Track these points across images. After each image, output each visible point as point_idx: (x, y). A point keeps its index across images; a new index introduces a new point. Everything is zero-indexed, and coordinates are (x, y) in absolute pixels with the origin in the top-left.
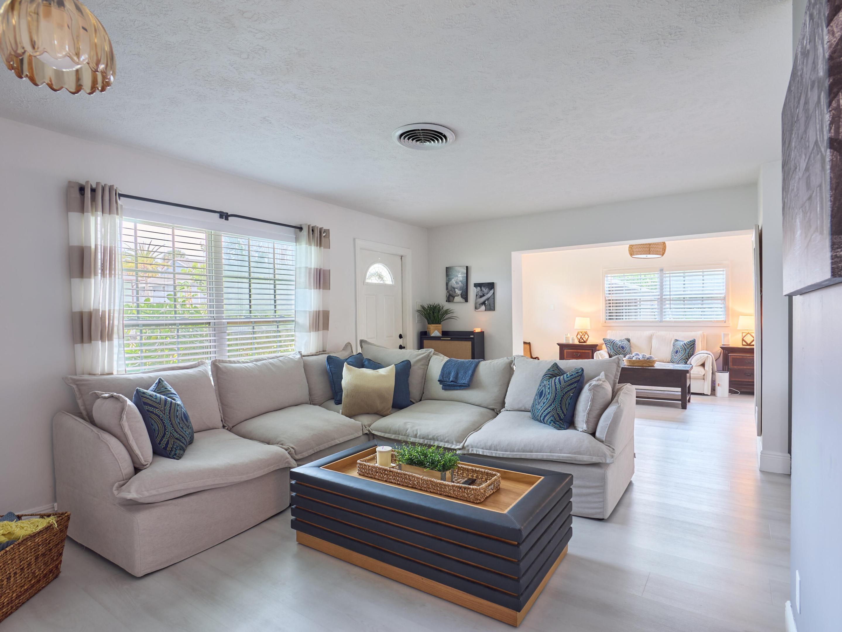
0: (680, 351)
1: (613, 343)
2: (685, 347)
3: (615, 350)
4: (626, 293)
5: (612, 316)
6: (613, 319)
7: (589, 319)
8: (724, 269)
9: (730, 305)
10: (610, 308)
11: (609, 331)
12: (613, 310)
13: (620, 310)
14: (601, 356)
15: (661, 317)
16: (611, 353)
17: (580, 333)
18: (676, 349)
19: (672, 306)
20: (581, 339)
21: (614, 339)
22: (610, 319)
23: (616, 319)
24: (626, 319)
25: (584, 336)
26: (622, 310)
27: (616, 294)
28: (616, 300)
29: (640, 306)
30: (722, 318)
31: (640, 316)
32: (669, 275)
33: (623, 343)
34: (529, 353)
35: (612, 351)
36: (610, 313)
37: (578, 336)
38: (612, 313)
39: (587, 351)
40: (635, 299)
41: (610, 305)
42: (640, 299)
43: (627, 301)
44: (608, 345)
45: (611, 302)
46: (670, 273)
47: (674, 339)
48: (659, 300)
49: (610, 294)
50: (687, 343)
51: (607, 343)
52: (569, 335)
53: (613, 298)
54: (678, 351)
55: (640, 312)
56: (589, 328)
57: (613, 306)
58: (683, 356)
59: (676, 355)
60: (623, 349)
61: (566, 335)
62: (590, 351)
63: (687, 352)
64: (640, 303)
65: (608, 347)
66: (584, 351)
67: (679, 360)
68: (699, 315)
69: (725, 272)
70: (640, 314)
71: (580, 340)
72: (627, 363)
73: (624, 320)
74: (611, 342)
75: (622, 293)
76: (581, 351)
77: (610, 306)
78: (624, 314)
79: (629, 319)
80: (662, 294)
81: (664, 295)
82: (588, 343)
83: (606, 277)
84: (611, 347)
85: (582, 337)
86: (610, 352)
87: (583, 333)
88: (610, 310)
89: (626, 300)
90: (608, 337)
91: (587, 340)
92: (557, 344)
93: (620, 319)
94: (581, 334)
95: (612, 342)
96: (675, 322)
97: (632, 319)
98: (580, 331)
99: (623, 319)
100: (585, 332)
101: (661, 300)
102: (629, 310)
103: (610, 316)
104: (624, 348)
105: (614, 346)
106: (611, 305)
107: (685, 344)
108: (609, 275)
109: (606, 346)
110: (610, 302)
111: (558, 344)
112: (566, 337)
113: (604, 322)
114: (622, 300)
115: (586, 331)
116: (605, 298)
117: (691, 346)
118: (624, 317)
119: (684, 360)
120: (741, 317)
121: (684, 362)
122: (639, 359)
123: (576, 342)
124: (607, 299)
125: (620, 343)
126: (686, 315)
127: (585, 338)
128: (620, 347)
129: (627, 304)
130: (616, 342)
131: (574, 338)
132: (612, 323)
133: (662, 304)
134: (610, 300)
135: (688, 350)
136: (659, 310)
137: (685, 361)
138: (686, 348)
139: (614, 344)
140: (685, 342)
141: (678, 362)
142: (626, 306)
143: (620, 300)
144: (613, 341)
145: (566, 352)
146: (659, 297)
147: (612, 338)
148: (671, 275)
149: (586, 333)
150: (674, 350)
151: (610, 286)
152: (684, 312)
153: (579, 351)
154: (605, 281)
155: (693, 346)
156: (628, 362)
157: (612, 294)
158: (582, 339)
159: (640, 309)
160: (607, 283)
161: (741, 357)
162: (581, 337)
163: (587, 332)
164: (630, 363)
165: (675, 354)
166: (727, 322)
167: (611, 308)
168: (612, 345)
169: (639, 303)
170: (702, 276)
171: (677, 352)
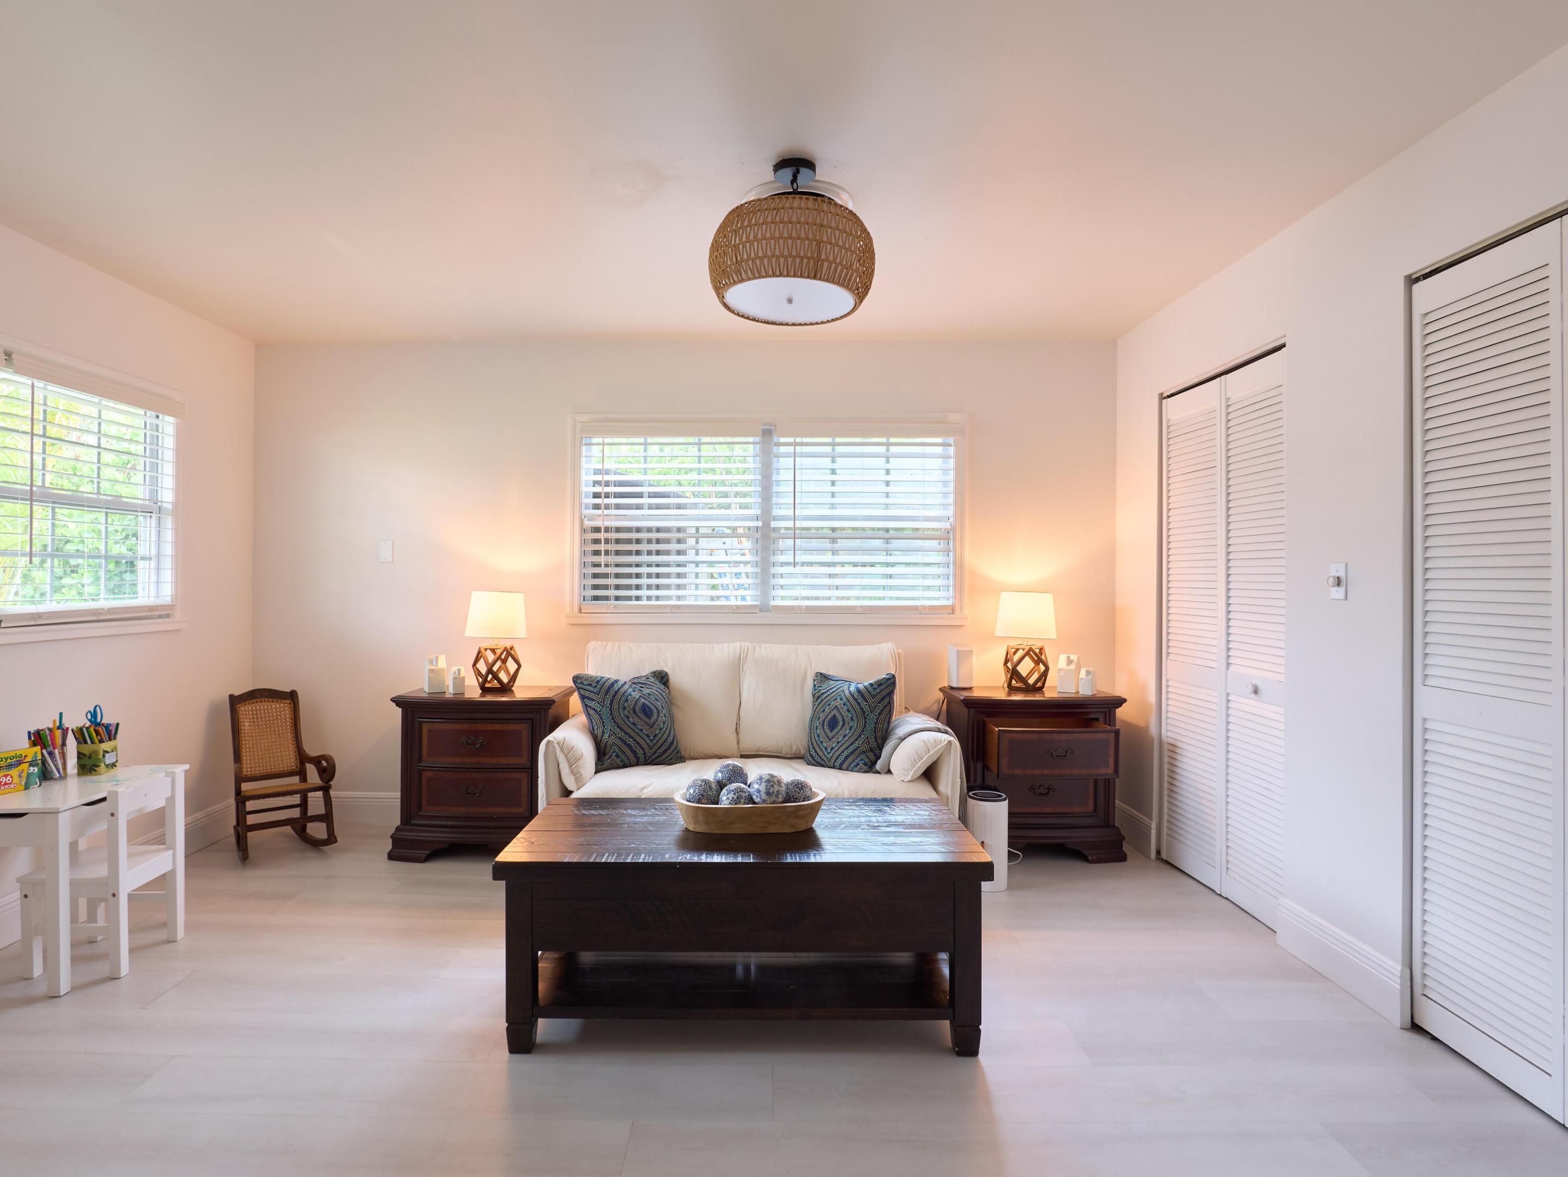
0: (847, 720)
1: (612, 692)
2: (863, 704)
3: (619, 721)
4: (650, 507)
5: (606, 587)
6: (607, 598)
7: (520, 597)
8: (951, 440)
9: (968, 557)
10: (596, 559)
11: (593, 644)
12: (607, 565)
13: (630, 565)
14: (566, 756)
15: (765, 594)
16: (606, 736)
17: (489, 652)
18: (827, 710)
19: (801, 558)
20: (490, 676)
21: (616, 678)
22: (596, 598)
23: (617, 598)
24: (649, 598)
25: (504, 661)
26: (637, 566)
27: (618, 507)
28: (618, 530)
29: (697, 554)
30: (942, 598)
31: (697, 588)
32: (791, 449)
33: (646, 691)
34: (289, 736)
35: (609, 725)
36: (595, 576)
37: (478, 666)
38: (606, 576)
39: (510, 727)
40: (679, 530)
41: (596, 547)
42: (697, 529)
43: (654, 535)
44: (593, 704)
45: (602, 536)
46: (795, 444)
47: (813, 673)
48: (759, 535)
49: (597, 507)
50: (870, 689)
51: (587, 694)
52: (442, 663)
53: (608, 523)
54: (840, 719)
55: (697, 576)
56: (522, 633)
57: (607, 552)
58: (860, 741)
59: (831, 735)
60: (649, 718)
61: (431, 662)
62: (523, 728)
63: (871, 726)
64: (697, 542)
65: (591, 712)
66: (498, 727)
67: (846, 758)
68: (877, 588)
69: (951, 450)
70: (698, 581)
71: (485, 681)
72: (696, 822)
73: (644, 602)
74: (603, 691)
75: (639, 507)
76: (489, 727)
77: (597, 553)
78: (644, 581)
79: (658, 598)
80: (766, 515)
81: (775, 519)
82: (521, 692)
83: (586, 444)
84: (605, 712)
85: (495, 668)
86: (600, 734)
87: (498, 652)
88: (598, 565)
89: (649, 530)
90: (592, 670)
91: (513, 678)
92: (393, 700)
93: (629, 598)
94: (491, 657)
95: (609, 689)
96: (809, 609)
97: (669, 598)
98: (484, 645)
99: (638, 598)
100: (506, 649)
101: (765, 536)
102: (658, 566)
103: (596, 587)
104: (651, 711)
105: (615, 706)
106: (602, 547)
107: (863, 696)
108: (595, 440)
109: (586, 705)
110: (596, 536)
111: (398, 701)
112: (431, 671)
113: (576, 609)
114: (638, 530)
115: (508, 646)
116: (582, 521)
117: (883, 699)
118: (644, 593)
119: (863, 756)
120: (1003, 594)
121: (865, 764)
122: (751, 800)
123: (473, 691)
124: (588, 524)
125: (636, 695)
126: (837, 588)
127: (507, 671)
128: (637, 708)
129: (654, 547)
130: (623, 690)
131: (463, 674)
132: (606, 613)
133: (765, 549)
134: (597, 530)
135: (873, 717)
136: (758, 570)
137: (866, 760)
138: (866, 708)
139: (616, 701)
140: (860, 686)
141: (839, 761)
142: (649, 553)
143: (629, 530)
144: (613, 685)
145: (429, 731)
146: (760, 524)
147: (607, 675)
148: (798, 449)
149: (509, 653)
150: (822, 716)
151: (598, 478)
152: (830, 576)
153: (479, 726)
154: (583, 460)
155: (886, 701)
156: (701, 818)
157: (607, 507)
158: (496, 677)
159: (697, 564)
160: (588, 466)
161: (1035, 736)
162: (490, 671)
163: (516, 648)
164: (707, 823)
165: (828, 731)
166: (957, 611)
167: (602, 559)
168: (608, 702)
169: (691, 542)
170: (883, 460)
171: (833, 723)
